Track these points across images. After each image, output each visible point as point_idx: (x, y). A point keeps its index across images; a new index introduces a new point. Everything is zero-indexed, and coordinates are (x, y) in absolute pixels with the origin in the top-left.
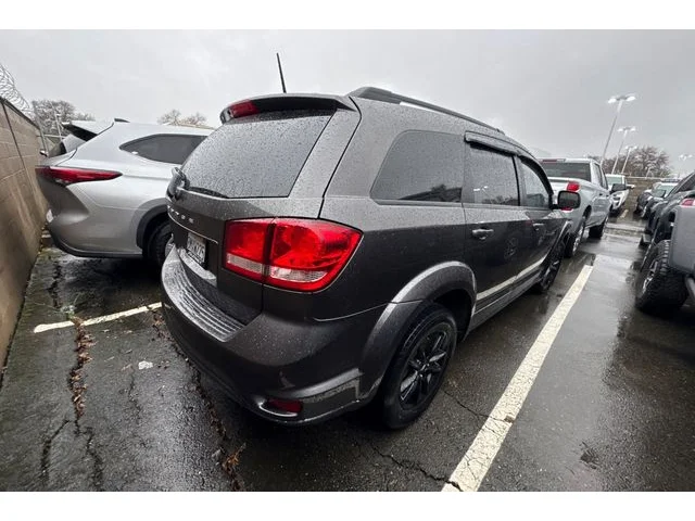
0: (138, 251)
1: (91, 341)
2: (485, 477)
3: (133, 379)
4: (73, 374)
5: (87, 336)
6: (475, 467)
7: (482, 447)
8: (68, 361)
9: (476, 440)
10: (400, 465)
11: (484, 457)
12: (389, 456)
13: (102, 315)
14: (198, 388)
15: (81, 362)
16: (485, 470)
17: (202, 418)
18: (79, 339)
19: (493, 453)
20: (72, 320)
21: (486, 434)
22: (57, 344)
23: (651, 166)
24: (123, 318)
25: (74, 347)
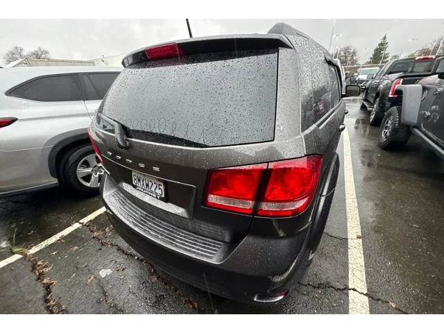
0: (55, 181)
1: (46, 267)
2: (366, 279)
3: (103, 288)
4: (47, 301)
5: (40, 263)
6: (358, 273)
7: (355, 259)
8: (36, 292)
9: (349, 257)
10: (318, 288)
11: (359, 265)
12: (309, 284)
13: (43, 240)
14: (158, 278)
15: (48, 288)
16: (364, 273)
17: (174, 302)
18: (34, 268)
19: (361, 261)
20: (17, 253)
21: (353, 250)
22: (17, 279)
23: (349, 58)
24: (63, 238)
25: (35, 277)
